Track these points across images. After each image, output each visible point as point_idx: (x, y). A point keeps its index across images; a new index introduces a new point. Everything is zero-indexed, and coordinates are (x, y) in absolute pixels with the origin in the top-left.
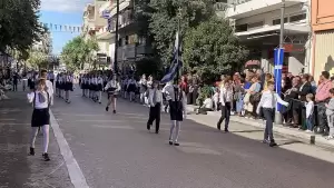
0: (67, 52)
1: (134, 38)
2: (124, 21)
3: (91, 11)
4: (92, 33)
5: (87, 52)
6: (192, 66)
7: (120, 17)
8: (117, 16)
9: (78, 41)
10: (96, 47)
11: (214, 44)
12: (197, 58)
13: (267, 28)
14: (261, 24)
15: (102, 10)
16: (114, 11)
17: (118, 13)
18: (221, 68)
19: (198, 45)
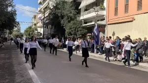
0: (26, 31)
1: (50, 26)
2: (46, 21)
3: (35, 17)
4: (35, 25)
5: (33, 31)
6: (69, 35)
7: (45, 19)
8: (44, 19)
9: (30, 28)
10: (37, 30)
11: (76, 28)
12: (70, 33)
13: (93, 23)
14: (91, 22)
15: (39, 16)
16: (43, 17)
17: (44, 18)
18: (78, 36)
19: (71, 28)
